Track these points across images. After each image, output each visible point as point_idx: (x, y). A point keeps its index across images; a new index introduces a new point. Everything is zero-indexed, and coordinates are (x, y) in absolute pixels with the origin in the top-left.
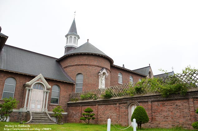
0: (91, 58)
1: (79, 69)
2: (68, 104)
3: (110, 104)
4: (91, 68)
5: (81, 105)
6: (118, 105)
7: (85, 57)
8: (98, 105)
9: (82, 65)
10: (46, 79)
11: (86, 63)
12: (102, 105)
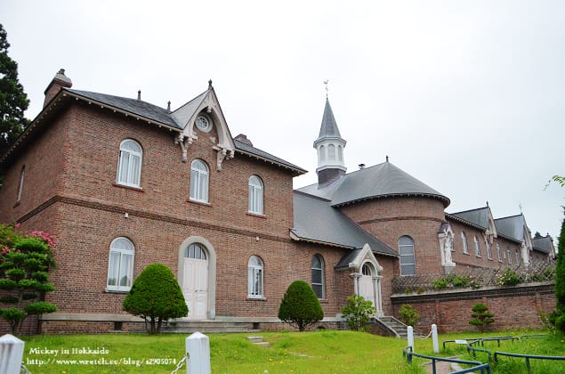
0: (424, 204)
1: (405, 227)
2: (393, 300)
3: (519, 295)
4: (425, 223)
5: (437, 300)
6: (538, 296)
7: (412, 202)
8: (488, 297)
9: (408, 218)
10: (375, 254)
11: (415, 214)
12: (496, 297)
